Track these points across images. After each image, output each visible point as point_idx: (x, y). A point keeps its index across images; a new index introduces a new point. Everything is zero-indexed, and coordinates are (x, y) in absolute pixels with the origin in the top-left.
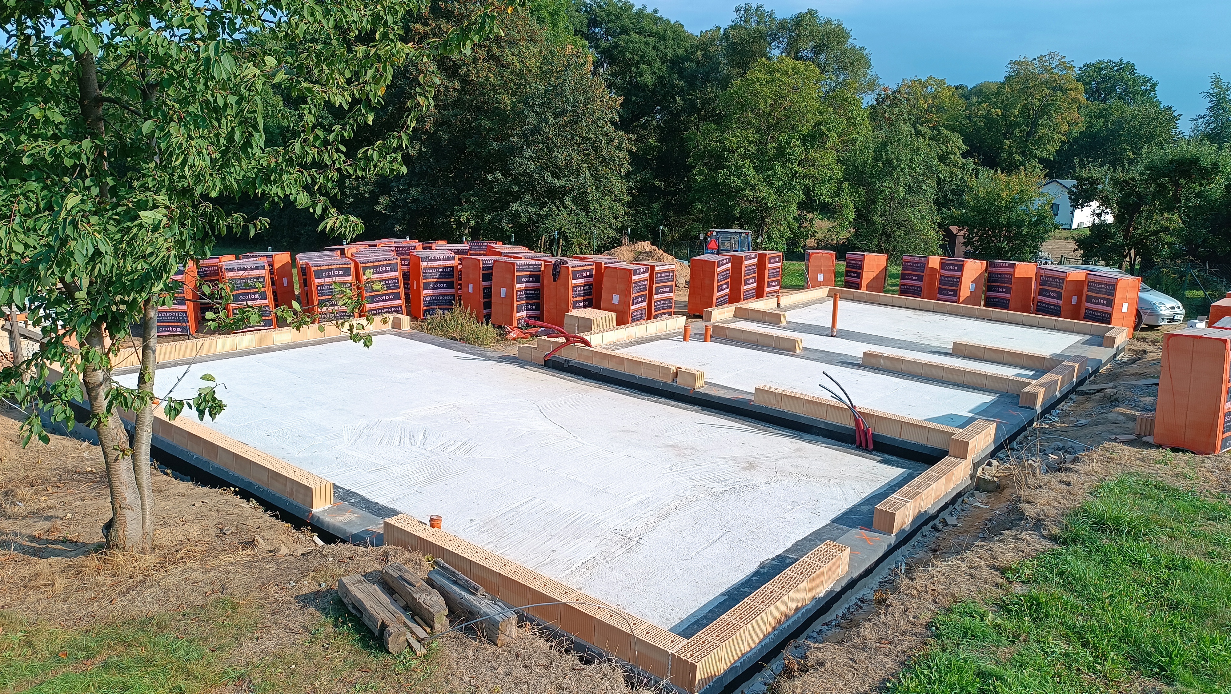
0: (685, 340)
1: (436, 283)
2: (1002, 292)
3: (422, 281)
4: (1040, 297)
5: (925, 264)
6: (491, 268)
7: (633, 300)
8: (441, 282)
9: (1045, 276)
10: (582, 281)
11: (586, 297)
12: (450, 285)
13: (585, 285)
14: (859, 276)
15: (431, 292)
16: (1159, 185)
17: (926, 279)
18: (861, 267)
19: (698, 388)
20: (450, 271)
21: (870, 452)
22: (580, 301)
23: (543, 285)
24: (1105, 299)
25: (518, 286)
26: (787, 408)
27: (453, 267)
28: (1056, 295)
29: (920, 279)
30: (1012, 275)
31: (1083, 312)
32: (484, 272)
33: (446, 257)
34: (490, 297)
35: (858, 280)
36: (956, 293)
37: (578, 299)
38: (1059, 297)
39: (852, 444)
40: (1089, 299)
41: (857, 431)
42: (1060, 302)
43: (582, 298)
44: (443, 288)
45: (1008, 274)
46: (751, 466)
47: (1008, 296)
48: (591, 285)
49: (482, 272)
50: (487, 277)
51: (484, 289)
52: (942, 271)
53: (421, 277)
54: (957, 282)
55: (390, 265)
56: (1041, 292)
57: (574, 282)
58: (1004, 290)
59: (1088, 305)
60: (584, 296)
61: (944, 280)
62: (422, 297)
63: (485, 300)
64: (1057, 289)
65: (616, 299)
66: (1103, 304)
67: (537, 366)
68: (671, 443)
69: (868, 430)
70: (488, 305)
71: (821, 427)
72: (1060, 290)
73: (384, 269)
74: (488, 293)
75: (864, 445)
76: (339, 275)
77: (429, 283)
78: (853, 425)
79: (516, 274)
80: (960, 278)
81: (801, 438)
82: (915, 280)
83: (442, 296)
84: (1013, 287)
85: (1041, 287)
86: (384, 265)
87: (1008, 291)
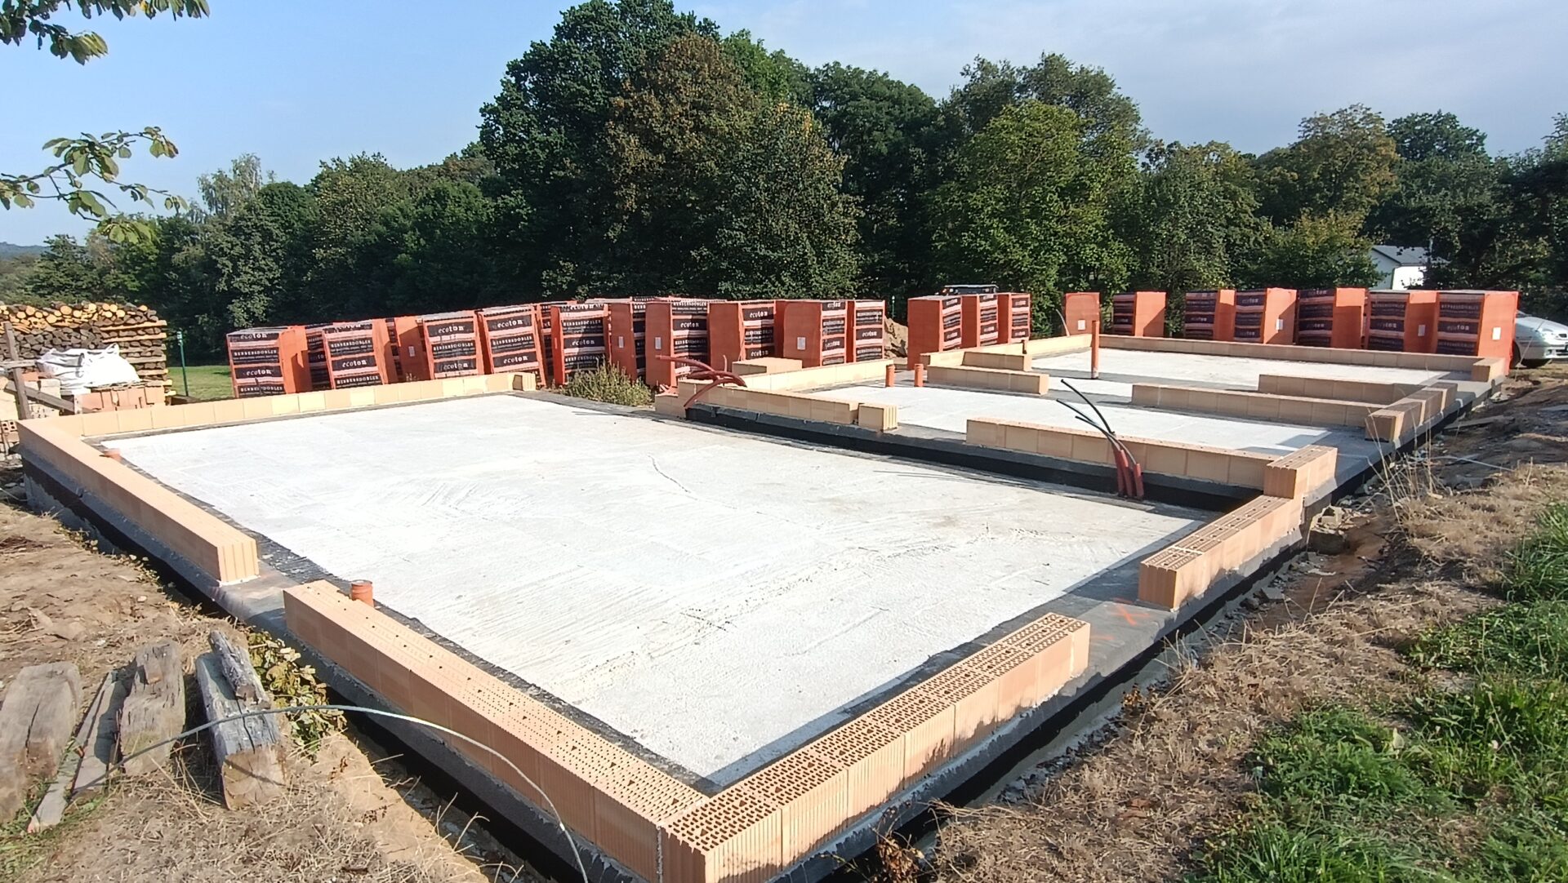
0: (887, 385)
1: (581, 339)
2: (1321, 328)
3: (563, 337)
4: (1373, 331)
5: (1215, 301)
6: (643, 315)
7: (824, 343)
8: (587, 338)
9: (1379, 303)
10: (758, 323)
11: (764, 345)
12: (600, 342)
13: (762, 329)
14: (1131, 321)
15: (576, 350)
16: (1518, 204)
17: (1217, 320)
18: (1133, 311)
19: (889, 429)
20: (598, 324)
21: (1139, 501)
22: (756, 350)
23: (709, 332)
24: (1466, 324)
25: (675, 334)
26: (1013, 445)
27: (601, 319)
28: (1395, 326)
29: (1211, 320)
30: (1332, 304)
31: (1434, 344)
32: (635, 320)
33: (591, 306)
34: (643, 352)
35: (1129, 326)
36: (1258, 334)
37: (752, 346)
38: (1400, 328)
39: (1111, 492)
40: (1443, 327)
41: (1119, 474)
42: (1402, 334)
43: (760, 346)
44: (590, 345)
45: (1326, 305)
46: (949, 521)
47: (1329, 333)
48: (772, 328)
49: (632, 320)
50: (640, 326)
51: (636, 341)
52: (1239, 307)
53: (562, 332)
54: (1258, 319)
55: (521, 318)
56: (1375, 324)
57: (747, 323)
58: (1322, 325)
59: (1442, 334)
60: (762, 343)
61: (1241, 318)
62: (563, 358)
63: (639, 356)
64: (1396, 318)
65: (801, 343)
66: (1464, 331)
67: (679, 419)
68: (832, 496)
69: (1135, 466)
70: (641, 363)
71: (1066, 469)
72: (1401, 319)
73: (514, 323)
74: (640, 346)
75: (1130, 492)
76: (458, 332)
77: (571, 340)
78: (1111, 463)
79: (673, 317)
80: (1262, 313)
81: (1034, 487)
82: (1204, 322)
83: (589, 355)
84: (1335, 320)
85: (1373, 317)
86: (516, 319)
87: (1329, 326)
